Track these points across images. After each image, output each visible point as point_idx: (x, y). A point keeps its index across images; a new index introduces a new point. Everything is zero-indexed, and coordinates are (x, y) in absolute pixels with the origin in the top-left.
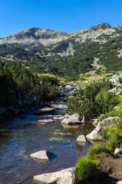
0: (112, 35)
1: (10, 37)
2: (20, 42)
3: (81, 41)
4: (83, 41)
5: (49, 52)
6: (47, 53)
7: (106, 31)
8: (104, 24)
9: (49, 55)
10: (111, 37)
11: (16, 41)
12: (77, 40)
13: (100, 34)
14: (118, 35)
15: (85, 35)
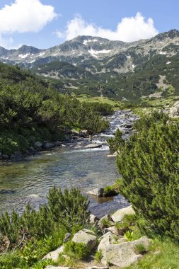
1: (55, 48)
2: (66, 55)
3: (143, 53)
4: (146, 53)
5: (102, 67)
6: (100, 68)
7: (175, 41)
8: (172, 31)
9: (103, 71)
11: (62, 54)
12: (138, 52)
13: (167, 45)
15: (148, 45)
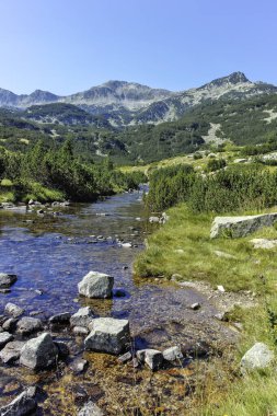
0: (249, 92)
1: (77, 95)
2: (90, 103)
3: (191, 101)
4: (196, 102)
5: (132, 119)
6: (128, 120)
7: (239, 87)
8: (235, 74)
9: (132, 123)
10: (247, 96)
11: (83, 102)
12: (185, 100)
13: (226, 92)
14: (260, 92)
15: (200, 93)
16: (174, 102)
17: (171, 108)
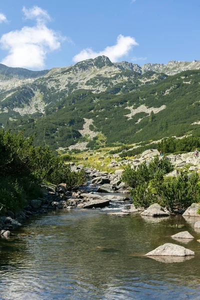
0: (115, 78)
3: (57, 86)
4: (62, 87)
7: (103, 71)
10: (113, 81)
12: (50, 85)
13: (92, 76)
14: (126, 79)
15: (66, 76)
16: (39, 87)
17: (37, 93)
